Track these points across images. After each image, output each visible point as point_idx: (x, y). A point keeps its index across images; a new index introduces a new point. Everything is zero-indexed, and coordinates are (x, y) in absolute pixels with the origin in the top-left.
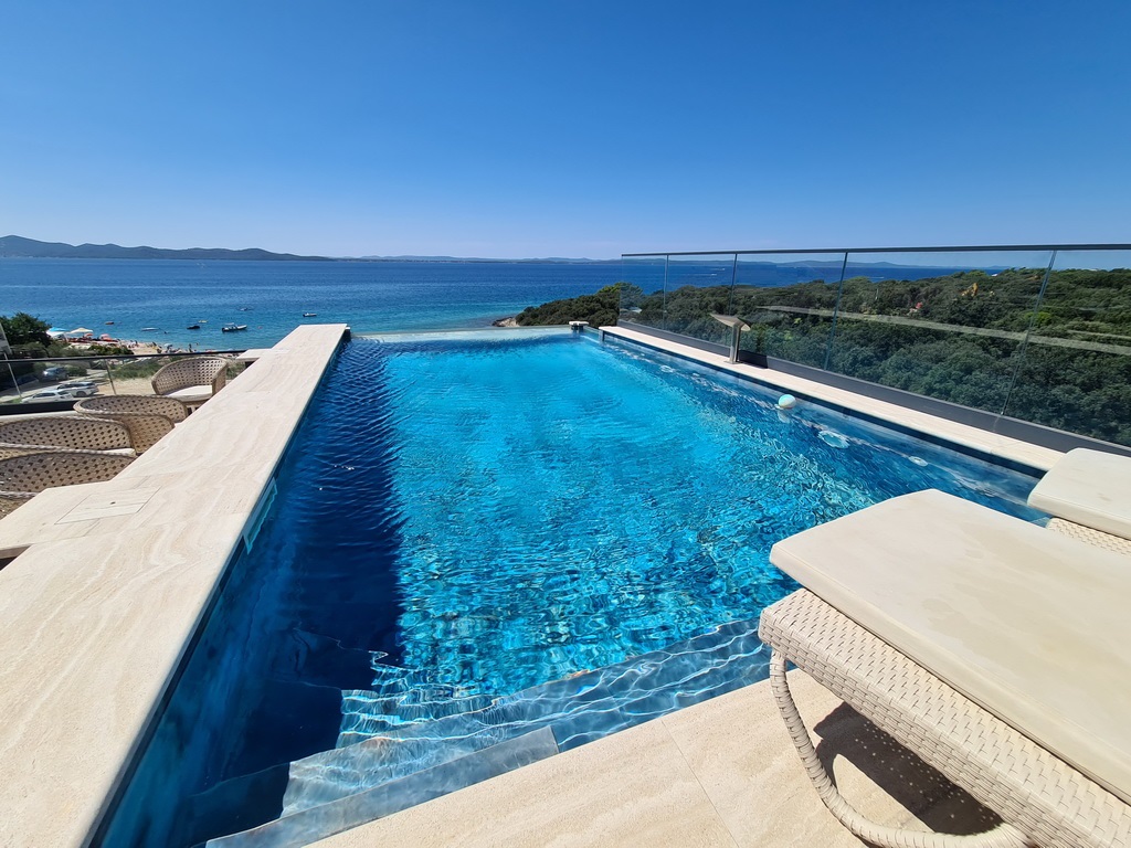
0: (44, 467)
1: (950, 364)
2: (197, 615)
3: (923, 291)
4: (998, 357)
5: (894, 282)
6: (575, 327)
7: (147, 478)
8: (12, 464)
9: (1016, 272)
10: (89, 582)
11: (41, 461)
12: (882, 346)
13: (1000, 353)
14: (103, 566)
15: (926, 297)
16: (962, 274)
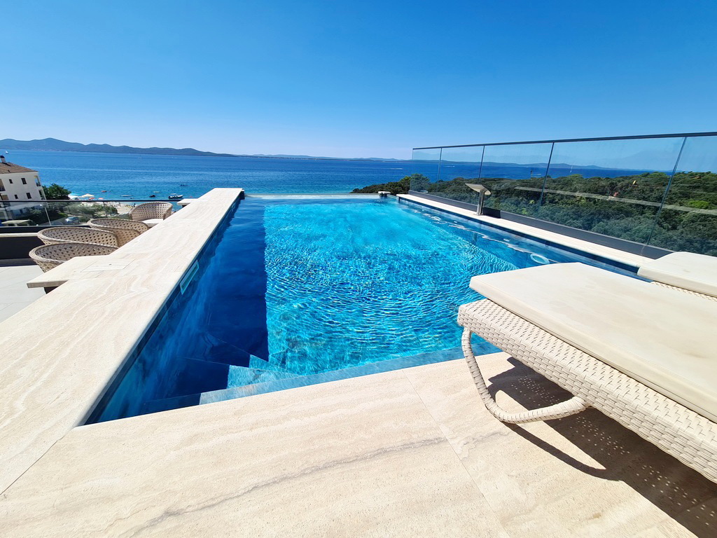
0: (72, 251)
1: (635, 233)
2: (155, 313)
3: (619, 185)
4: (668, 230)
5: (599, 179)
6: (382, 195)
7: (128, 255)
8: (55, 247)
9: (686, 174)
10: (99, 297)
11: (71, 247)
12: (588, 220)
13: (670, 227)
14: (106, 290)
15: (621, 189)
16: (648, 174)
